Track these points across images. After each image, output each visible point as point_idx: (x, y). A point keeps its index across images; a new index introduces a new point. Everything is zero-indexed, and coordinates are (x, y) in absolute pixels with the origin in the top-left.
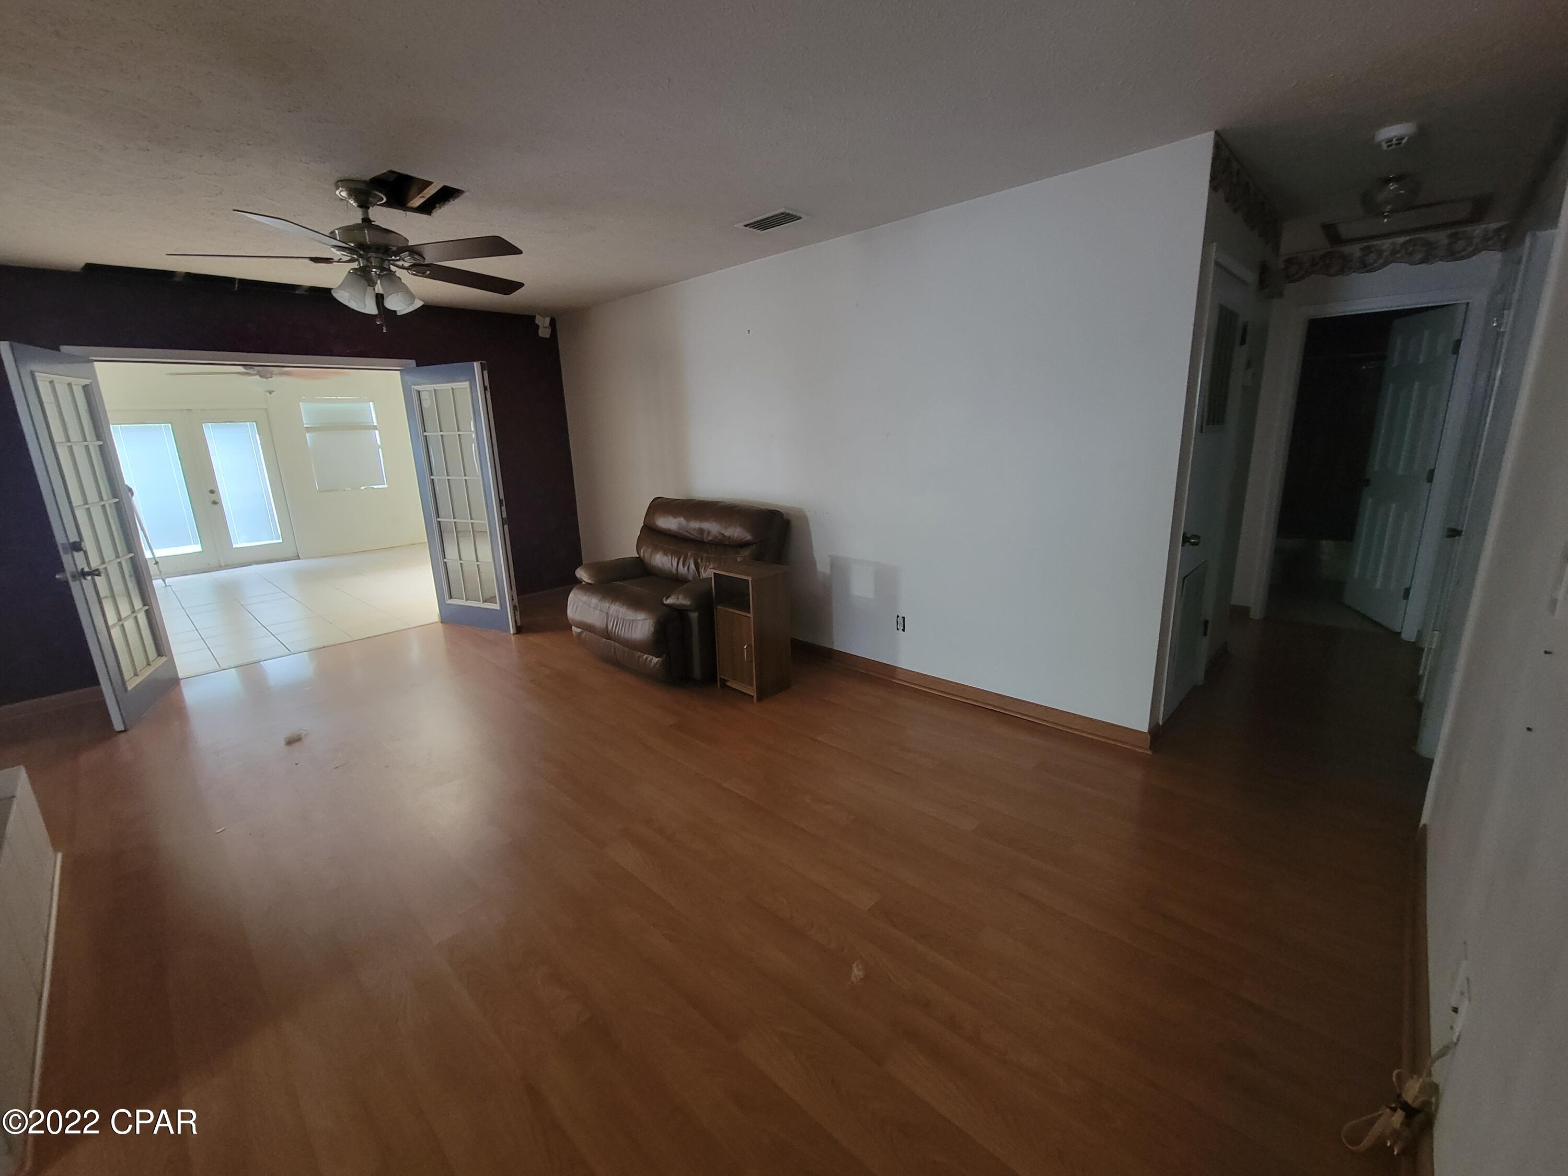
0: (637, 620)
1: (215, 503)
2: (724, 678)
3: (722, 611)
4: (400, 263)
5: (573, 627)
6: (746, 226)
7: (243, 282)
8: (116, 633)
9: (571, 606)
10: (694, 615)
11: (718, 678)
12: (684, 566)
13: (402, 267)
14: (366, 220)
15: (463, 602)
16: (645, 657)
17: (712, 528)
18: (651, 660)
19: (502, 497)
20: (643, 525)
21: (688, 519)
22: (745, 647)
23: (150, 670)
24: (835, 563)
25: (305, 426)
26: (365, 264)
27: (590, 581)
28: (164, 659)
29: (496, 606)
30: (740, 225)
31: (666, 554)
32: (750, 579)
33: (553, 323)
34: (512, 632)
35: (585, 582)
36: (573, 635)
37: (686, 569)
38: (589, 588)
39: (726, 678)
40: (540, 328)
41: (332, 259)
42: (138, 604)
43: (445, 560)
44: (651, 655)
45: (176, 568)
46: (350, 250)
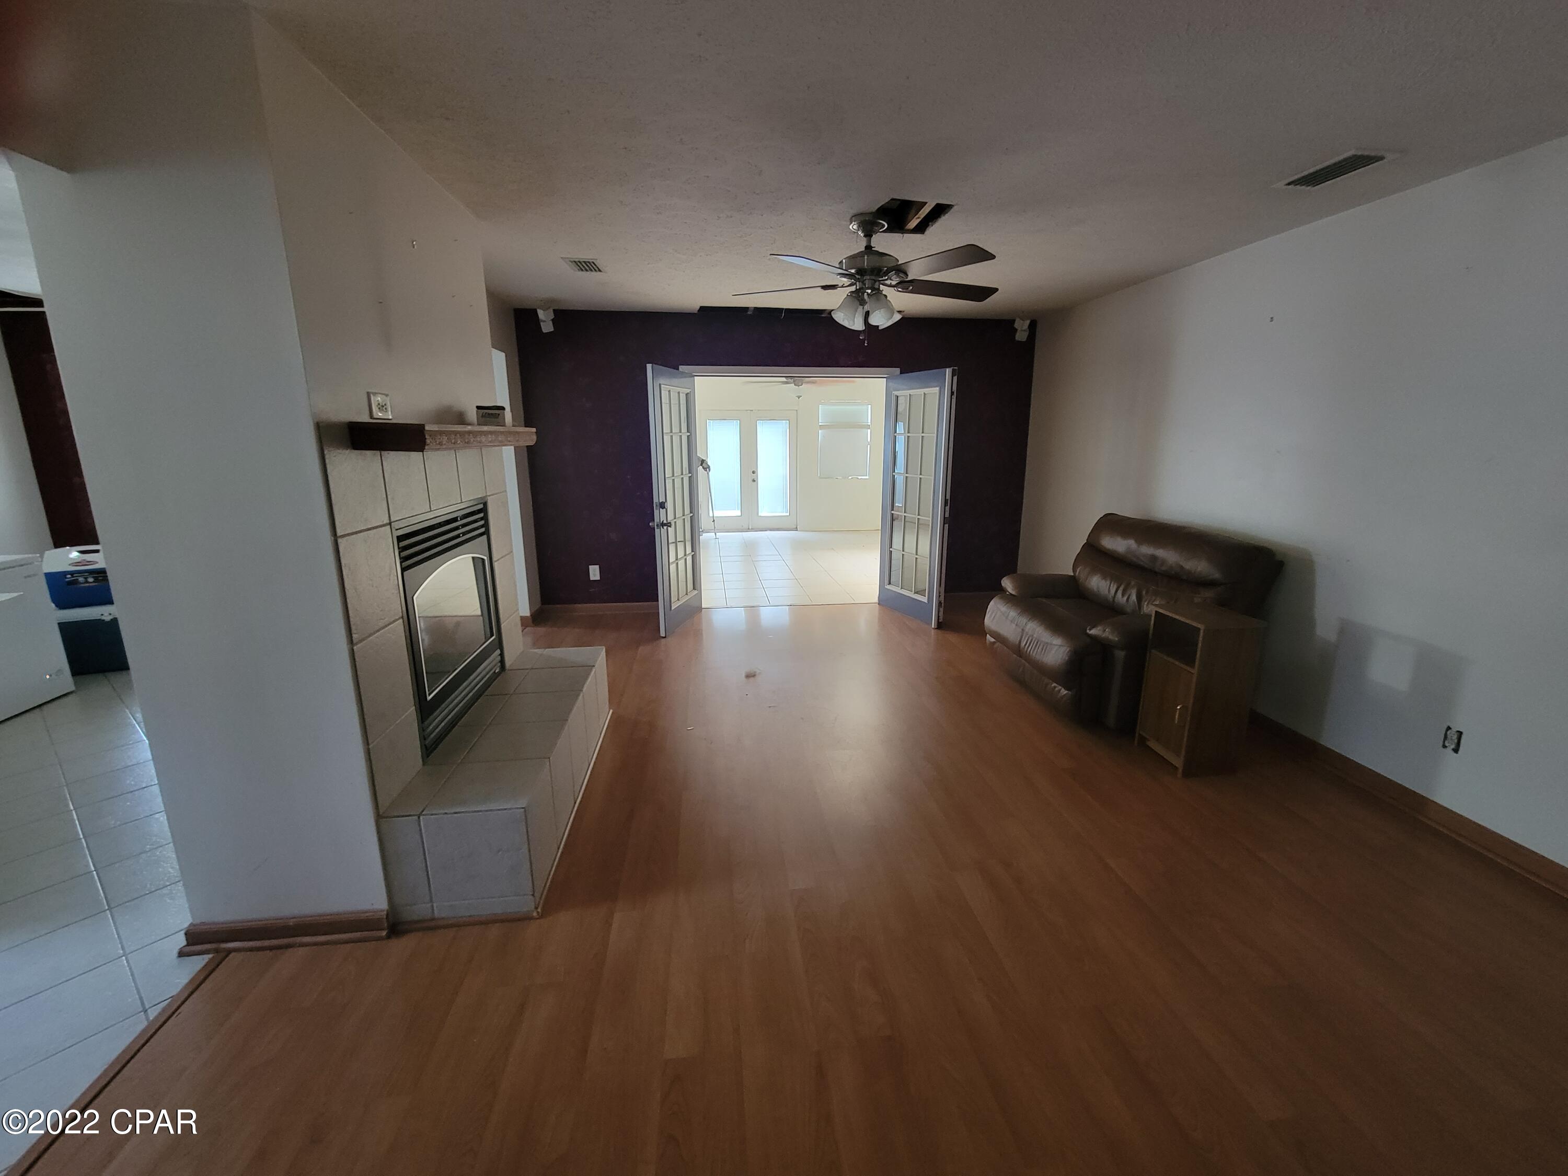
0: (1051, 644)
1: (754, 481)
2: (1144, 734)
3: (1157, 659)
4: (888, 282)
5: (988, 635)
6: (1289, 184)
7: (789, 311)
8: (673, 567)
9: (989, 616)
10: (1120, 654)
11: (1137, 735)
12: (1123, 595)
13: (890, 286)
14: (869, 247)
15: (898, 590)
16: (1053, 685)
17: (1169, 556)
18: (1060, 690)
19: (948, 497)
20: (1086, 541)
21: (1139, 542)
22: (1178, 708)
23: (687, 598)
24: (1346, 629)
25: (820, 424)
26: (861, 286)
27: (1013, 593)
28: (696, 592)
29: (924, 599)
30: (1281, 185)
31: (1104, 577)
32: (1201, 627)
33: (1033, 325)
34: (933, 627)
35: (1009, 592)
36: (986, 643)
37: (1126, 598)
38: (1011, 600)
39: (1148, 737)
40: (1018, 331)
41: (838, 285)
42: (689, 550)
43: (891, 549)
44: (1060, 685)
45: (724, 526)
46: (850, 276)
